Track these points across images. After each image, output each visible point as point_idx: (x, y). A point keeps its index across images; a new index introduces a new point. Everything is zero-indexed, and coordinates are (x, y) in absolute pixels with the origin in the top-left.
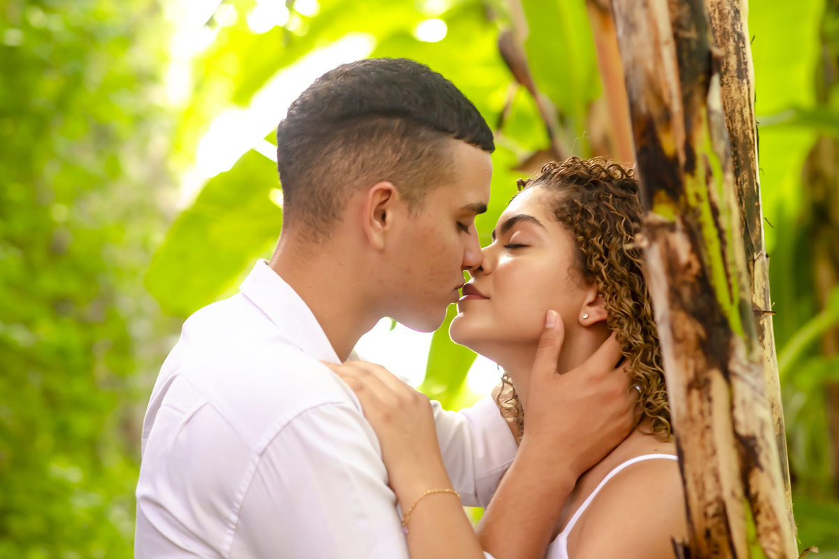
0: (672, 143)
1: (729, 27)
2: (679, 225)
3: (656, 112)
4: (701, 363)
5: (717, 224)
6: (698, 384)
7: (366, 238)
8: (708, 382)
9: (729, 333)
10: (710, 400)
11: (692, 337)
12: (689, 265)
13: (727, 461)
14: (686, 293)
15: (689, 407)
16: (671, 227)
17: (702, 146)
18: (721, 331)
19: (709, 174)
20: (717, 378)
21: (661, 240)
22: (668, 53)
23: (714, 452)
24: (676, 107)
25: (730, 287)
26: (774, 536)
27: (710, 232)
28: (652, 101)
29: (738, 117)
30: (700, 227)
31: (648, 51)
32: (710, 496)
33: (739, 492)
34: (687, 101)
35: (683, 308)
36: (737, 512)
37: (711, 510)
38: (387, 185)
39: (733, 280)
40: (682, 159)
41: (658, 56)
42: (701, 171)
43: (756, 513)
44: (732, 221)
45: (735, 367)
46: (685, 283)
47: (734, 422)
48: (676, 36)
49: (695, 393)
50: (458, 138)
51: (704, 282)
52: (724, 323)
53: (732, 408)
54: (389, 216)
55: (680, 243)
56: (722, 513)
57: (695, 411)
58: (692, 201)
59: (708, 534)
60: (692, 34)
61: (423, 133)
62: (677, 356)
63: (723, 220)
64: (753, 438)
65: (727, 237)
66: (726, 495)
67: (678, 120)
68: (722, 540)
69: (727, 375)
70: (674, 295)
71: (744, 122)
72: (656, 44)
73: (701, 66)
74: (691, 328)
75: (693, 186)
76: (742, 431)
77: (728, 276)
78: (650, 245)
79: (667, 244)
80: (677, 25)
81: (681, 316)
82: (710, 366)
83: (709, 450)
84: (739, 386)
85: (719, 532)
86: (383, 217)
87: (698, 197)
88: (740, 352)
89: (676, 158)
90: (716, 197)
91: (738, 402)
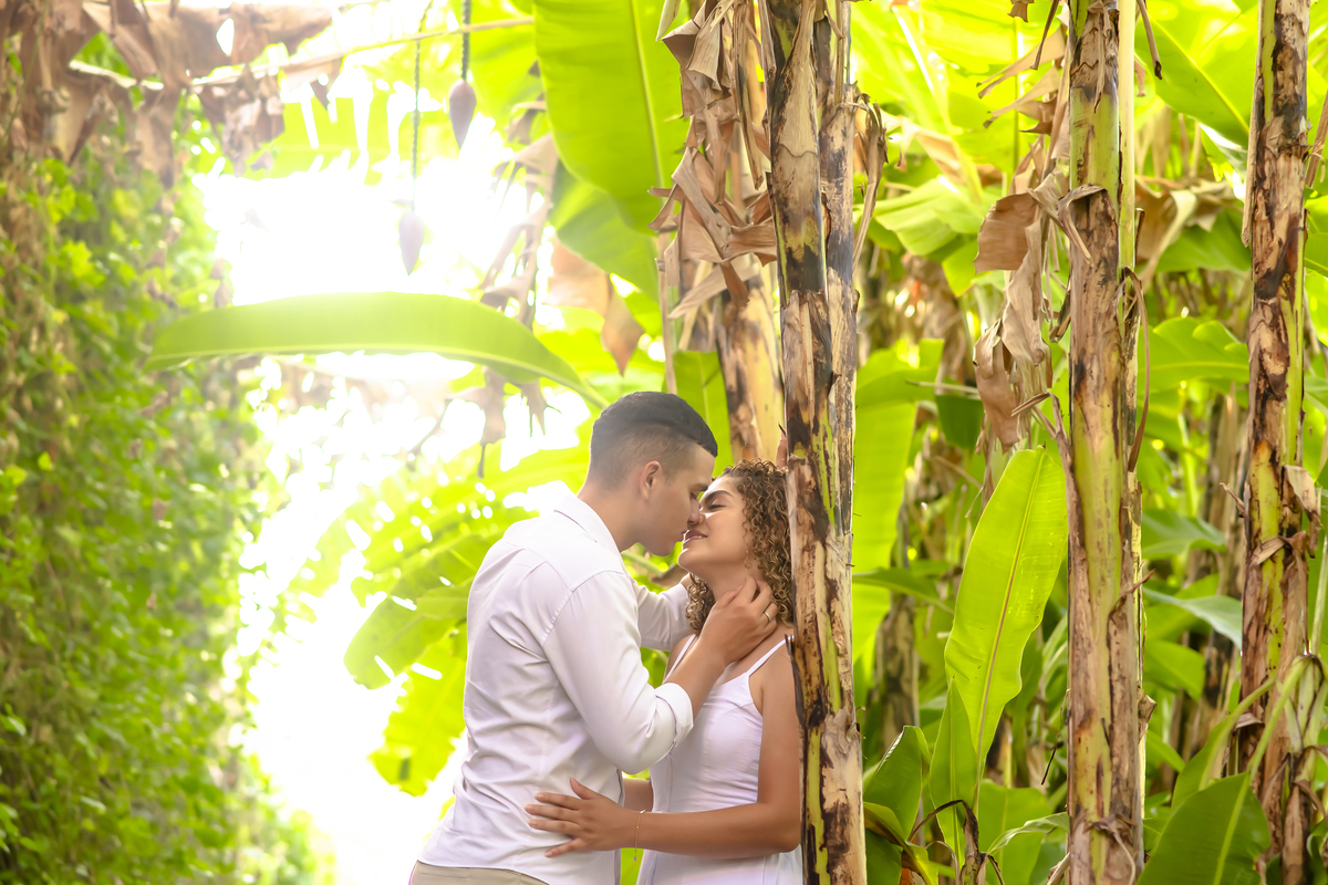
0: (807, 417)
1: (843, 396)
2: (807, 461)
3: (801, 400)
4: (811, 537)
5: (827, 463)
6: (808, 549)
7: (639, 491)
8: (814, 547)
9: (828, 523)
10: (814, 557)
11: (807, 523)
12: (810, 483)
13: (820, 592)
14: (807, 498)
15: (802, 561)
16: (803, 462)
17: (823, 421)
18: (824, 521)
19: (826, 436)
20: (819, 545)
21: (796, 469)
22: (810, 369)
23: (813, 587)
24: (812, 398)
25: (830, 498)
26: (841, 637)
27: (823, 467)
28: (799, 393)
29: (843, 449)
30: (818, 463)
31: (800, 366)
32: (808, 611)
33: (825, 609)
34: (817, 395)
35: (805, 506)
36: (822, 620)
37: (808, 619)
38: (657, 463)
39: (832, 495)
40: (812, 426)
41: (805, 370)
42: (821, 434)
43: (832, 622)
44: (835, 464)
45: (829, 541)
46: (807, 493)
47: (825, 571)
48: (815, 360)
49: (806, 553)
50: (699, 444)
51: (817, 492)
52: (826, 516)
53: (825, 563)
54: (654, 481)
55: (806, 471)
56: (815, 621)
57: (805, 563)
58: (815, 449)
59: (805, 632)
60: (824, 361)
61: (681, 437)
62: (798, 533)
63: (830, 461)
64: (835, 581)
65: (832, 471)
66: (818, 610)
67: (812, 405)
68: (813, 636)
69: (824, 545)
70: (800, 499)
71: (847, 453)
72: (804, 363)
73: (827, 378)
74: (807, 518)
75: (816, 441)
76: (830, 577)
77: (830, 492)
78: (790, 472)
79: (799, 470)
80: (816, 354)
81: (803, 510)
82: (816, 539)
83: (811, 585)
84: (830, 551)
85: (812, 631)
86: (651, 482)
87: (818, 446)
88: (833, 534)
89: (809, 425)
90: (827, 449)
91: (829, 560)
